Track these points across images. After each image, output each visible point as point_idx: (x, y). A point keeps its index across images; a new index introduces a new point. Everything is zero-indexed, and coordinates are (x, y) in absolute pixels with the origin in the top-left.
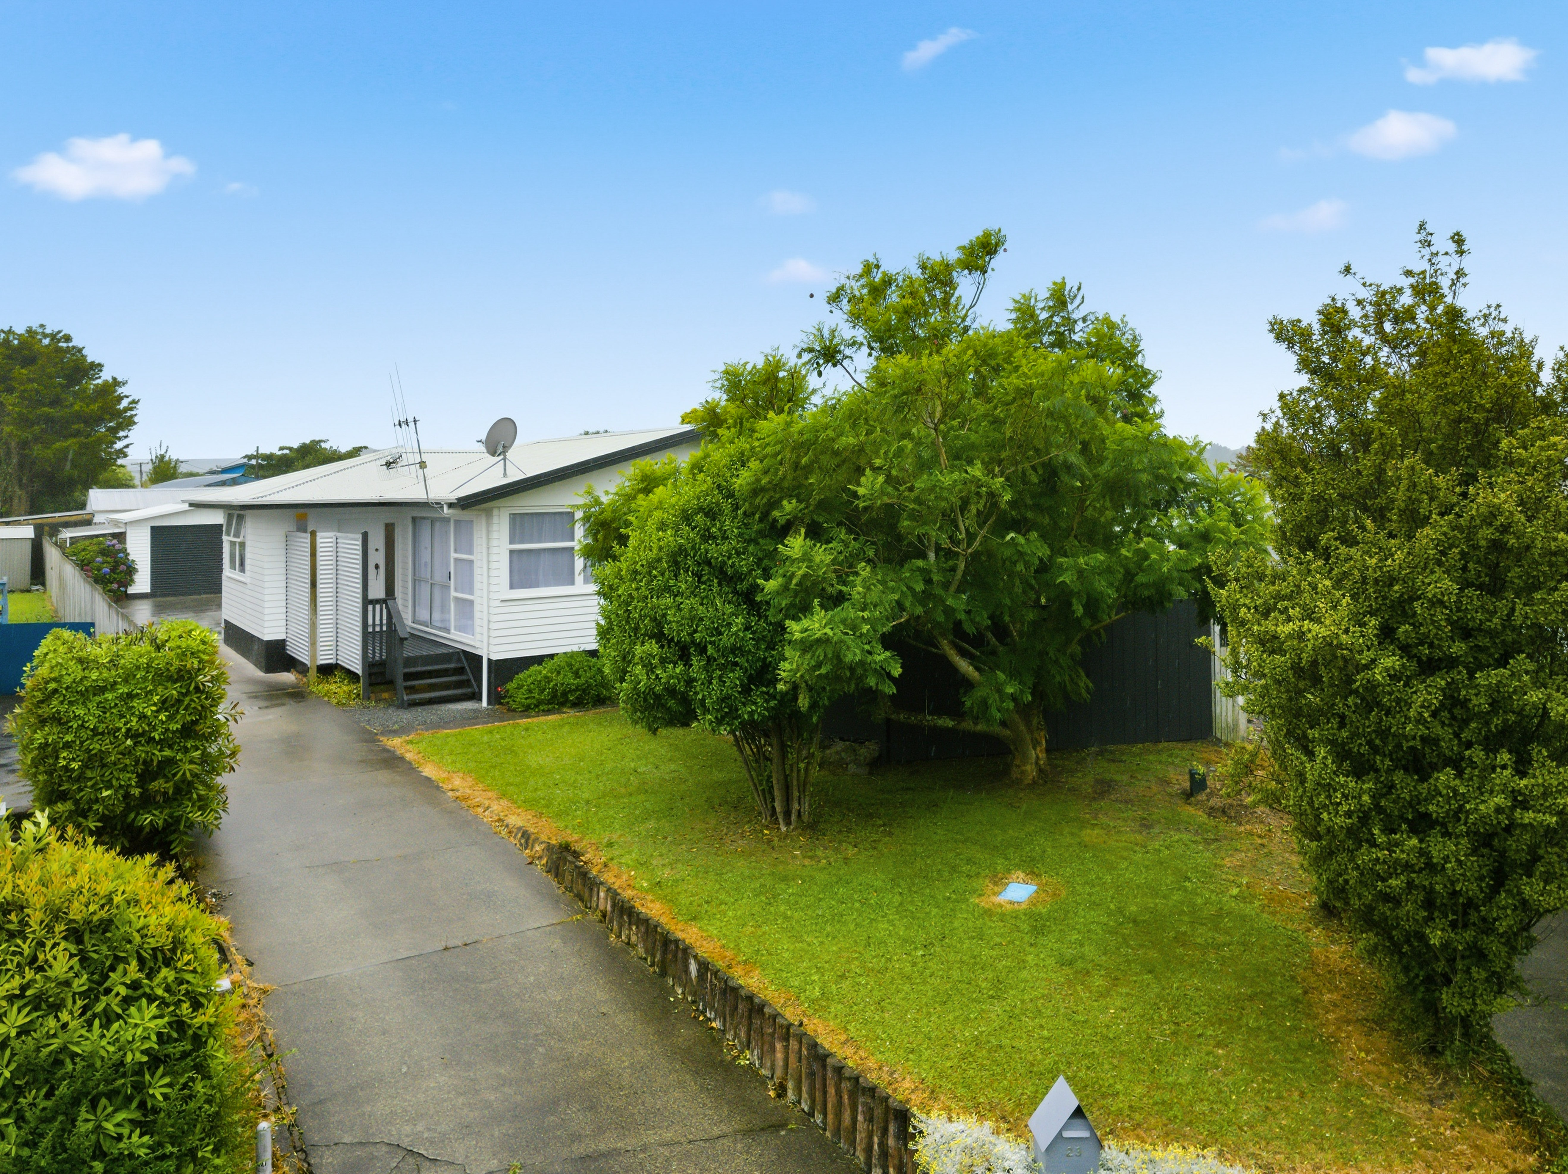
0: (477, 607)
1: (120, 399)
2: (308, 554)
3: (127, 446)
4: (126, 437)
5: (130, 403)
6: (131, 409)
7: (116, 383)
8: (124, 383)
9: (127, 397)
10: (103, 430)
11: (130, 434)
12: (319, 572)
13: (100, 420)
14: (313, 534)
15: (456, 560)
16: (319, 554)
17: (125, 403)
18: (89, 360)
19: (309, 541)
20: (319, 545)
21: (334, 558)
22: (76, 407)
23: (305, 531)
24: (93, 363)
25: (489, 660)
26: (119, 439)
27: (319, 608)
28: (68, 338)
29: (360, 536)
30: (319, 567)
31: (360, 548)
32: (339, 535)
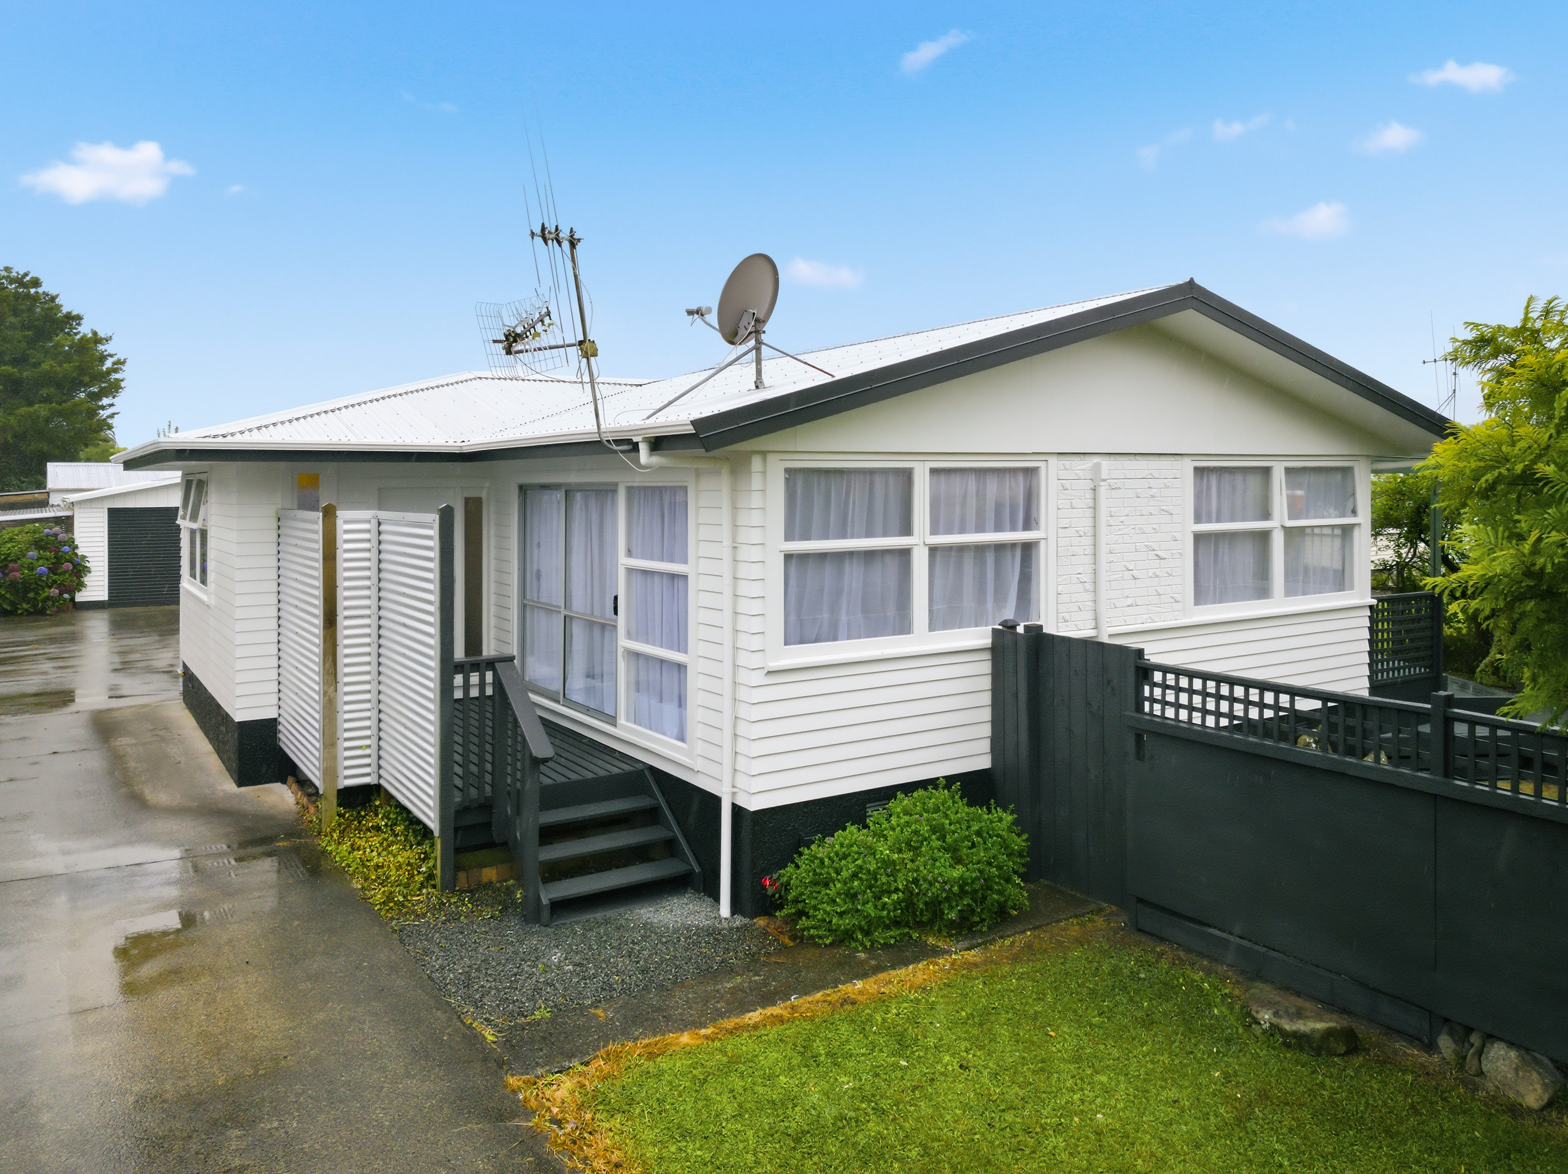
0: (695, 682)
1: (103, 358)
2: (319, 556)
3: (112, 416)
4: (112, 405)
5: (114, 364)
6: (116, 371)
7: (97, 340)
8: (108, 340)
9: (111, 356)
10: (82, 395)
11: (115, 401)
12: (341, 593)
13: (77, 384)
14: (329, 514)
15: (630, 571)
16: (341, 556)
17: (108, 364)
18: (65, 310)
19: (319, 527)
20: (341, 536)
21: (373, 564)
22: (45, 366)
23: (314, 508)
24: (69, 313)
25: (737, 811)
26: (103, 408)
27: (342, 670)
28: (36, 283)
29: (434, 518)
30: (342, 584)
31: (435, 543)
32: (383, 515)
